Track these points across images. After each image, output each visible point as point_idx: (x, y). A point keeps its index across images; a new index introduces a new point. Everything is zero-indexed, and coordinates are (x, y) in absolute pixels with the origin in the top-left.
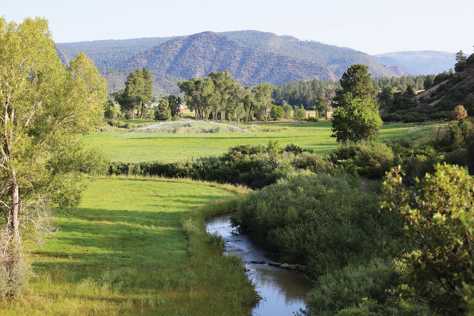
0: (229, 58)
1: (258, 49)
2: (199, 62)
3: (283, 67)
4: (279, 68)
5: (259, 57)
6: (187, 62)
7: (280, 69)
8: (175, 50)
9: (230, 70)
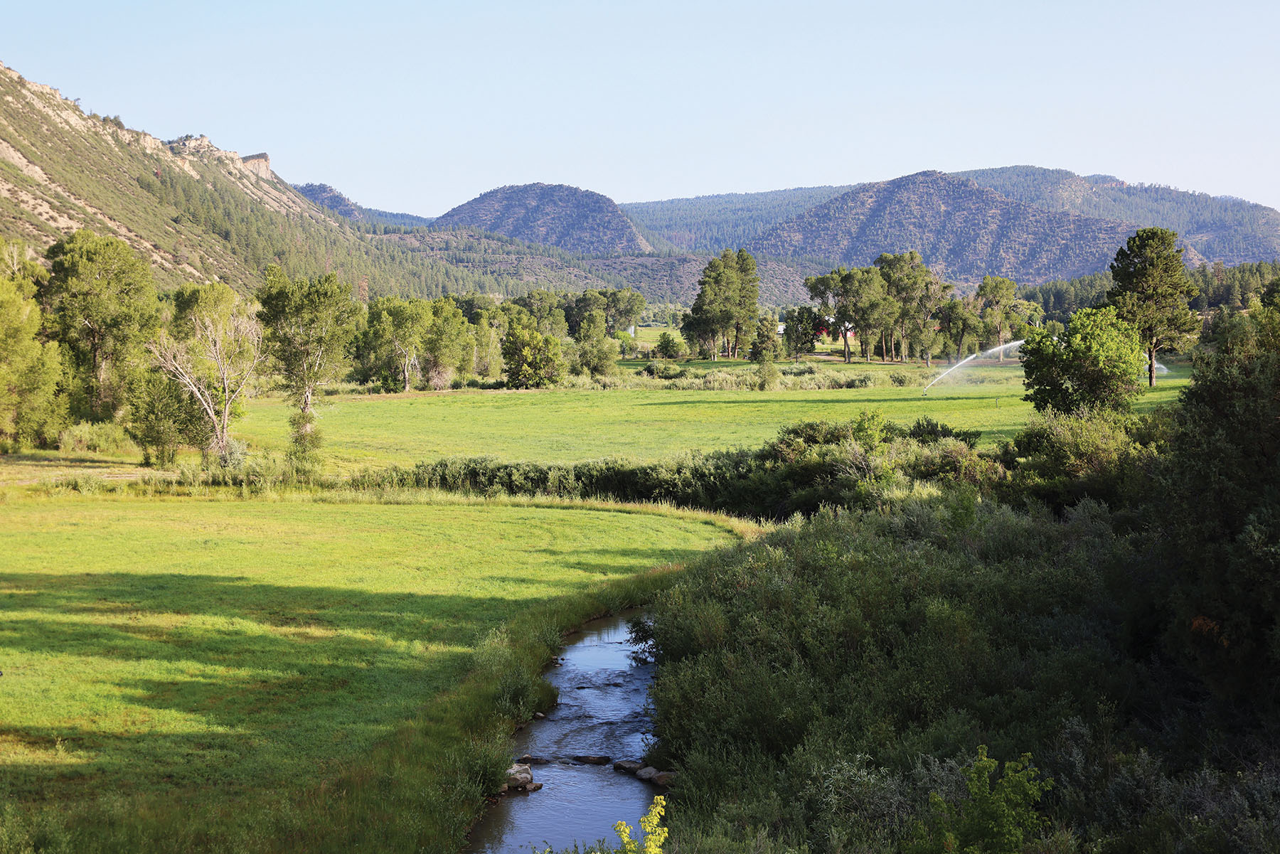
0: (974, 225)
1: (1035, 206)
2: (911, 235)
3: (1089, 242)
4: (1079, 244)
5: (1036, 221)
6: (886, 237)
7: (1082, 247)
8: (860, 211)
9: (975, 250)
